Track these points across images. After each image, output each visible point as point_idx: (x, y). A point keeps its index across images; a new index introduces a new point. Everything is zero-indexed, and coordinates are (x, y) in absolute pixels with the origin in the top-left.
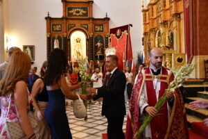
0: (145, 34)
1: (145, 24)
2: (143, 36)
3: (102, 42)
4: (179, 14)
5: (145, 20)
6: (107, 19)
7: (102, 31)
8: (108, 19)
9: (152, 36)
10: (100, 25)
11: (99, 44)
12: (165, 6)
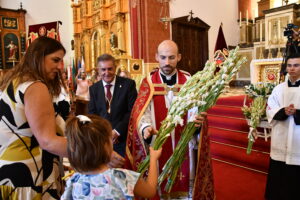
0: (77, 35)
1: (76, 23)
2: (73, 38)
3: (16, 44)
4: (124, 14)
5: (75, 18)
6: (22, 12)
7: (16, 28)
8: (25, 12)
9: (86, 38)
10: (12, 19)
11: (11, 46)
12: (104, 2)
